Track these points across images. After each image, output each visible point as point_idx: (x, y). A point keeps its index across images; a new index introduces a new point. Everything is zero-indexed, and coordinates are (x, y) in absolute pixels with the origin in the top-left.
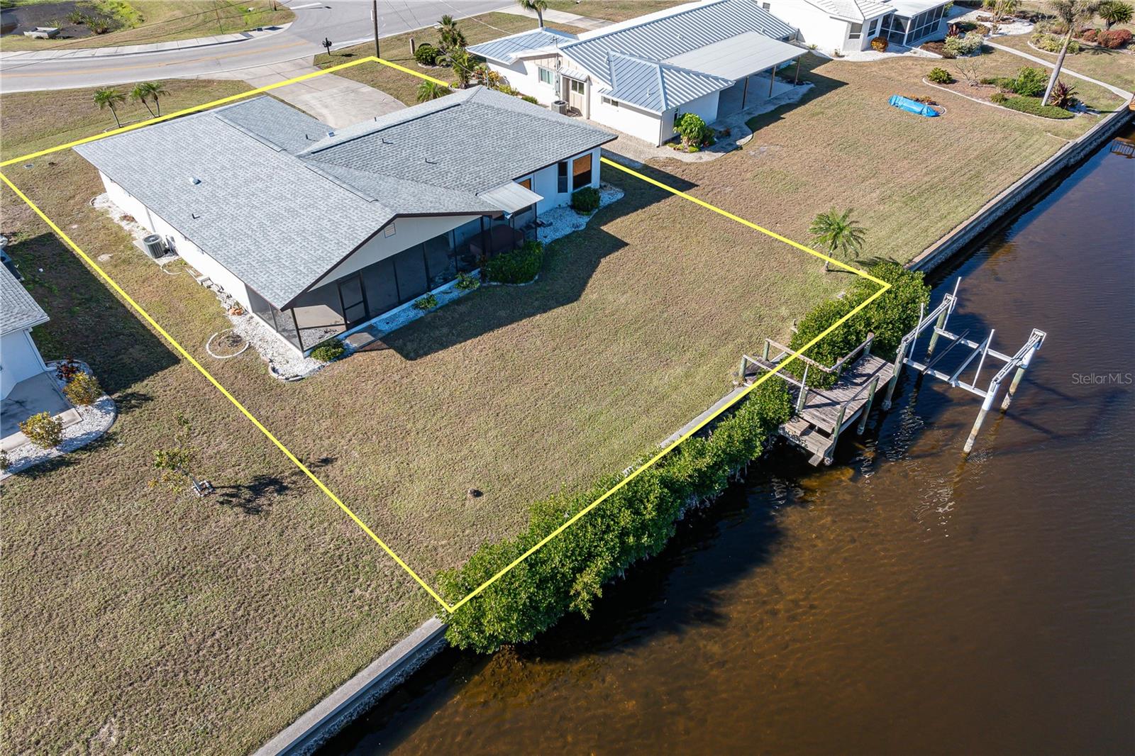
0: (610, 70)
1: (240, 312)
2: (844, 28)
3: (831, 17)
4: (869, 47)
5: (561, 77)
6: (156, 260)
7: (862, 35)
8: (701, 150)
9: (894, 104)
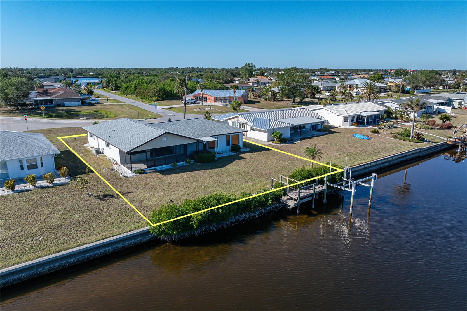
0: (253, 121)
1: (116, 164)
2: (342, 119)
3: (338, 115)
4: (352, 125)
5: (239, 123)
6: (97, 155)
7: (349, 121)
8: (281, 143)
9: (355, 136)
